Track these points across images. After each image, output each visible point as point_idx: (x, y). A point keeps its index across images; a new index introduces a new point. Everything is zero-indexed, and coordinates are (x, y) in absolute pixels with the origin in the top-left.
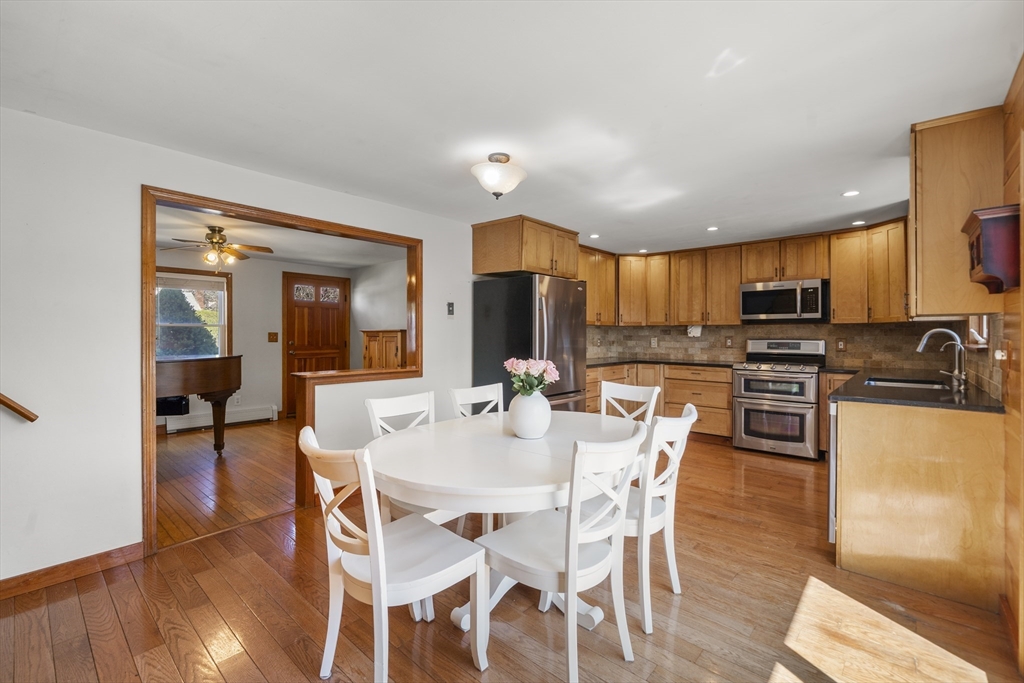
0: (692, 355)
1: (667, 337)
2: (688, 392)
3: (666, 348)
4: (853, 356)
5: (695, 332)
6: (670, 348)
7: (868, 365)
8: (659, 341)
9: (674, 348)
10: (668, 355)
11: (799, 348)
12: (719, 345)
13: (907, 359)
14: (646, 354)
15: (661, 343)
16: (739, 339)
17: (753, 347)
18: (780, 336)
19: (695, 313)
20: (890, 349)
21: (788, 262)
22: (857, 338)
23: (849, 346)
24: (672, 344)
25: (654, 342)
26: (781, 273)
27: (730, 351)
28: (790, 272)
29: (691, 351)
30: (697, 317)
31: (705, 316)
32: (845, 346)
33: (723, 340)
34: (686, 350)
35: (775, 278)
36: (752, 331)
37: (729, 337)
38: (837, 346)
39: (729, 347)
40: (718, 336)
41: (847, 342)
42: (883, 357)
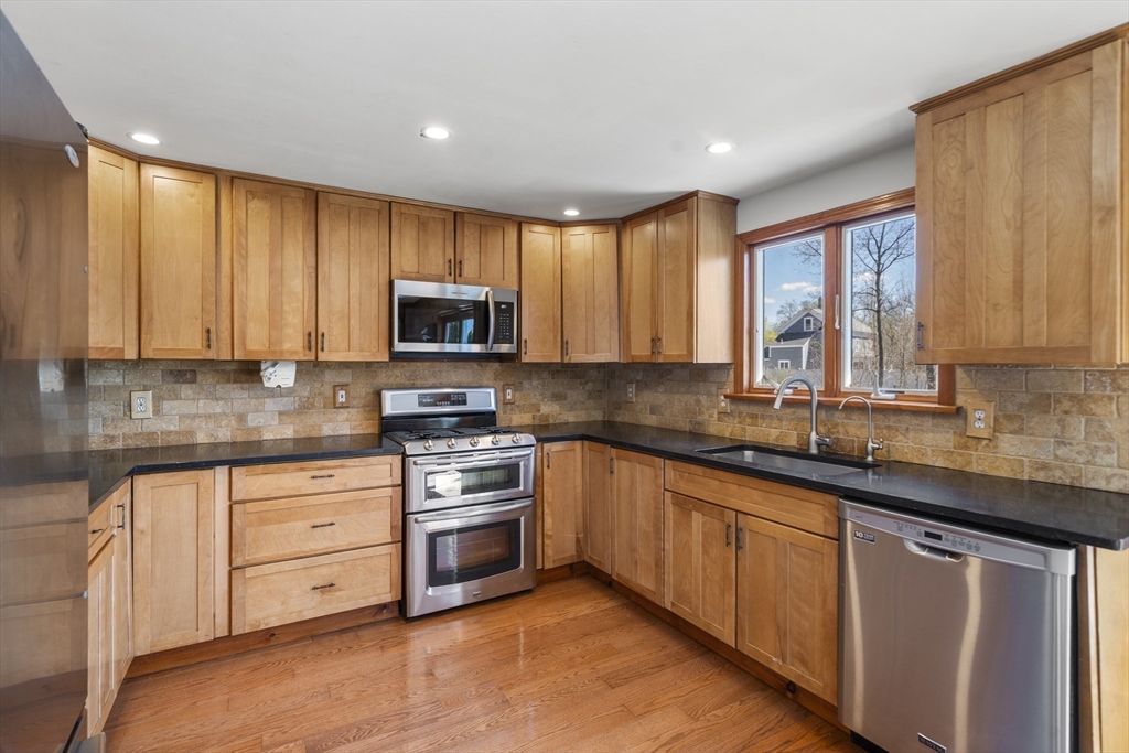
0: (258, 429)
1: (186, 390)
2: (301, 525)
3: (182, 417)
4: (522, 409)
5: (281, 376)
6: (194, 417)
7: (537, 422)
8: (157, 400)
9: (208, 417)
10: (191, 433)
11: (465, 403)
12: (319, 402)
14: (113, 439)
15: (166, 405)
16: (362, 390)
18: (431, 381)
19: (289, 331)
20: (558, 397)
21: (467, 254)
22: (526, 384)
23: (517, 394)
24: (203, 406)
25: (143, 403)
26: (455, 272)
27: (344, 414)
28: (469, 269)
29: (253, 420)
30: (294, 342)
31: (314, 339)
32: (513, 396)
33: (329, 393)
34: (241, 418)
35: (447, 277)
36: (400, 372)
37: (343, 386)
38: (504, 396)
39: (343, 406)
40: (317, 385)
41: (515, 390)
42: (550, 409)
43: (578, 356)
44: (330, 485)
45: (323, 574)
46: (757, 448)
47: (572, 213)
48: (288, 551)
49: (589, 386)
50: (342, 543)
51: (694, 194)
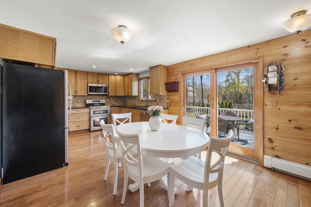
2: (75, 118)
4: (110, 103)
7: (112, 105)
11: (100, 102)
12: (76, 101)
13: (118, 103)
16: (83, 100)
17: (88, 102)
18: (94, 99)
20: (116, 101)
21: (100, 80)
22: (110, 99)
26: (98, 82)
27: (80, 103)
28: (100, 82)
30: (73, 92)
31: (76, 92)
33: (78, 100)
36: (89, 97)
37: (80, 99)
39: (80, 102)
40: (76, 99)
41: (108, 100)
42: (114, 103)
43: (118, 95)
44: (79, 112)
45: (78, 125)
46: (140, 107)
47: (116, 74)
48: (73, 121)
49: (121, 100)
50: (80, 120)
51: (132, 73)
